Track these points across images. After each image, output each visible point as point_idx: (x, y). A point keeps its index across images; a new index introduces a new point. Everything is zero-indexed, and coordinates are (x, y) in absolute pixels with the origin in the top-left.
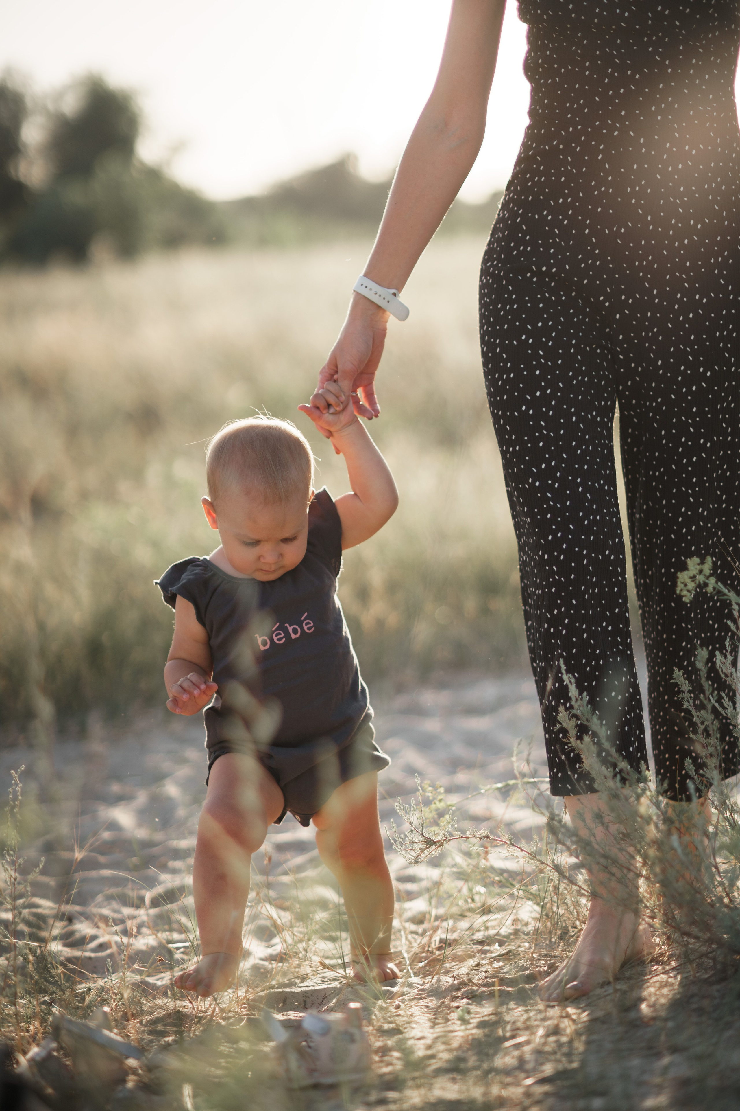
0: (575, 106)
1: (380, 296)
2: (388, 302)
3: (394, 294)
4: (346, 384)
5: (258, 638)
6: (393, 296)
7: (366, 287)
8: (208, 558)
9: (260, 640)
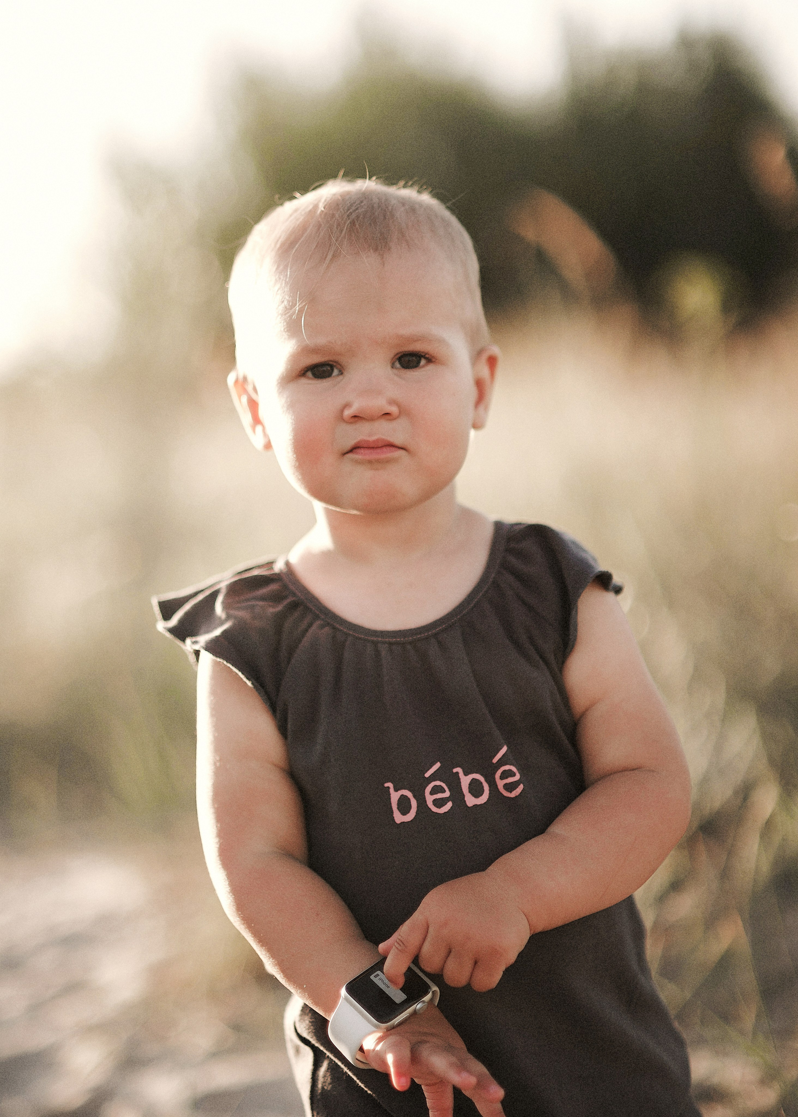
5: (392, 790)
9: (395, 797)
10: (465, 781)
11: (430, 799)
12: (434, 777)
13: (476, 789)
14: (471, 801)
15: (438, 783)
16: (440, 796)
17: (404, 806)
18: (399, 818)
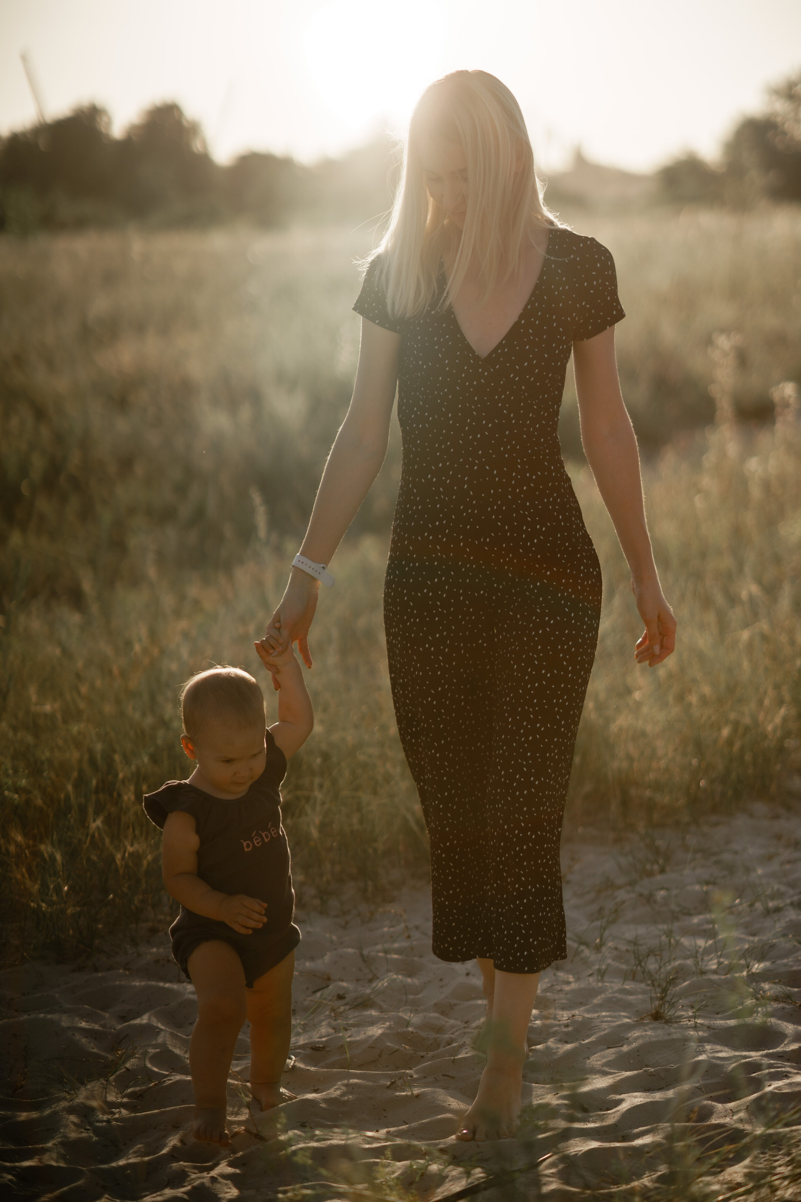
0: (443, 446)
1: (313, 569)
2: (319, 573)
3: (324, 568)
4: (285, 633)
5: (243, 841)
6: (323, 569)
7: (303, 563)
8: (187, 781)
9: (245, 844)
17: (248, 846)
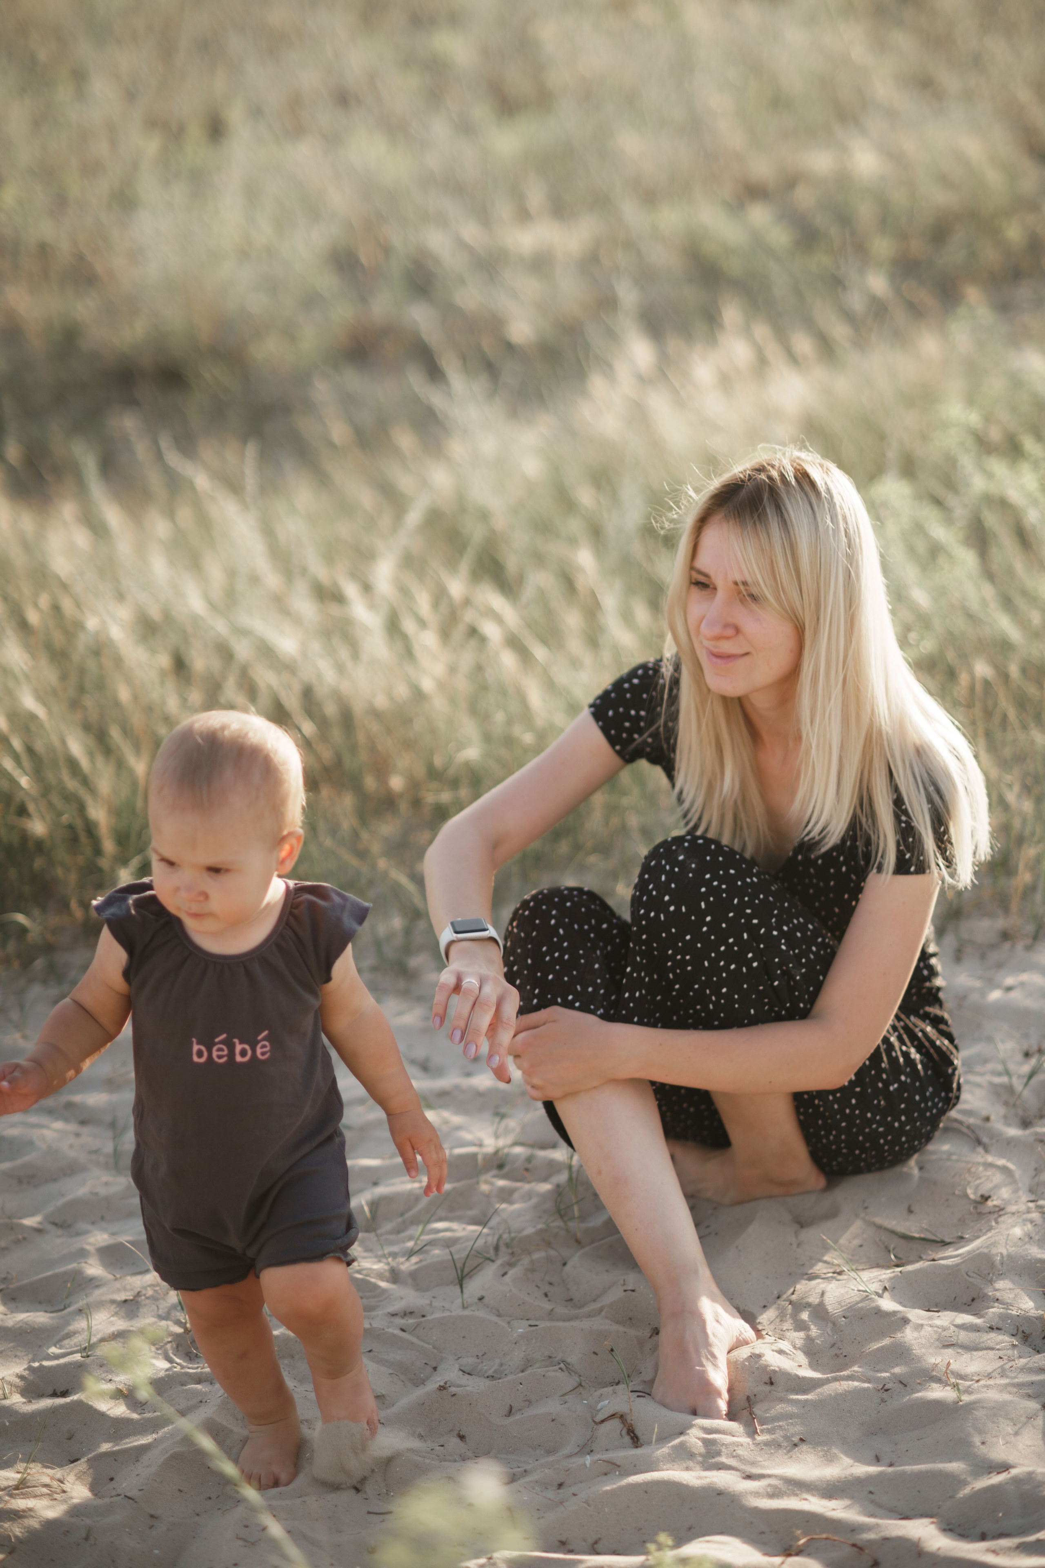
5: (195, 1044)
9: (196, 1047)
10: (239, 1047)
11: (215, 1054)
12: (221, 1042)
13: (243, 1053)
14: (239, 1059)
15: (221, 1046)
16: (221, 1053)
17: (200, 1054)
18: (195, 1059)
